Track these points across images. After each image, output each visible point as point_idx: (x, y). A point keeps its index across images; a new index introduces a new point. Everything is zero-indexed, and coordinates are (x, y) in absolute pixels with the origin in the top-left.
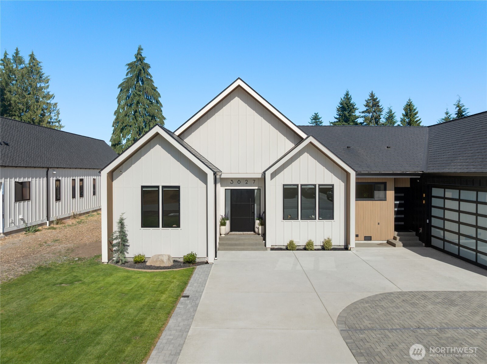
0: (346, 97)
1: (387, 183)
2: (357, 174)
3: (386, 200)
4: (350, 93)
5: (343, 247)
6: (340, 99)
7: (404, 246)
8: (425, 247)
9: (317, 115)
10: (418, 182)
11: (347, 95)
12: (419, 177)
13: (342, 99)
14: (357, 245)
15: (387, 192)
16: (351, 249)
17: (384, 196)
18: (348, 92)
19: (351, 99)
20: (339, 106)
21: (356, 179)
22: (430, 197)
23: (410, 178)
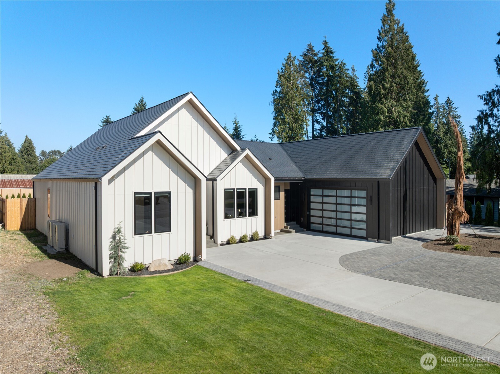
0: (140, 103)
1: (281, 186)
2: (276, 180)
3: (280, 199)
4: (145, 100)
5: (263, 237)
6: (135, 105)
7: (296, 232)
8: (306, 231)
9: (109, 118)
10: (300, 185)
11: (142, 101)
12: (302, 182)
13: (136, 105)
14: (276, 234)
15: (281, 193)
16: (272, 237)
17: (278, 197)
18: (143, 98)
19: (146, 106)
20: (134, 111)
21: (275, 183)
22: (309, 195)
23: (290, 183)
